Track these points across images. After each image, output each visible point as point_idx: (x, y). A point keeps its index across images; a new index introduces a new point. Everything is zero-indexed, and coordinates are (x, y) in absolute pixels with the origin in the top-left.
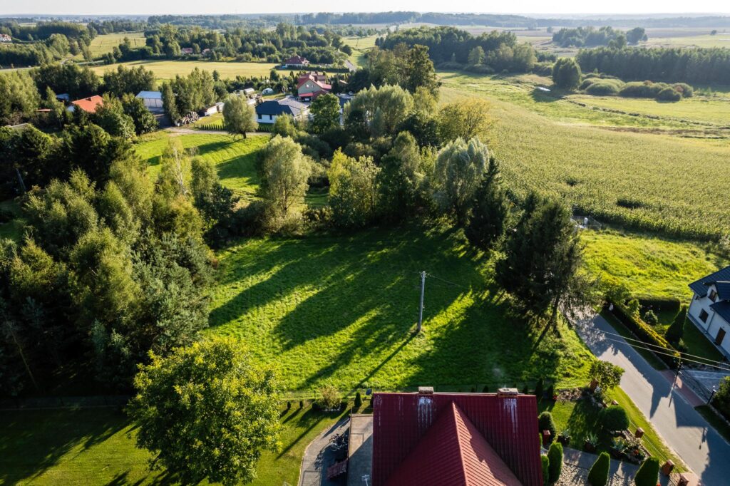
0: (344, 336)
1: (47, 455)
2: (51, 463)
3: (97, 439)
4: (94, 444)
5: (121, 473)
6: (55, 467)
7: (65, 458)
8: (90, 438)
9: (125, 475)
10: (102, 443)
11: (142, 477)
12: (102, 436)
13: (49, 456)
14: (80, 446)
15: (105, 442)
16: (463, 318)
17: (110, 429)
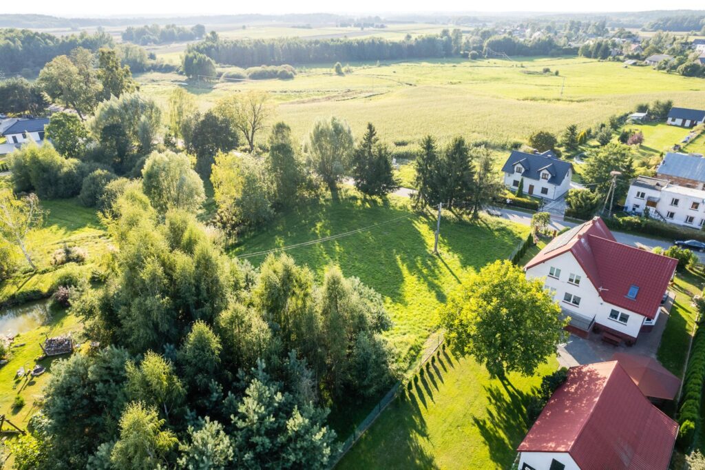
1: (415, 463)
2: (429, 461)
3: (420, 427)
4: (425, 431)
5: (473, 422)
8: (414, 431)
9: (475, 419)
11: (485, 411)
12: (418, 424)
13: (417, 461)
14: (421, 439)
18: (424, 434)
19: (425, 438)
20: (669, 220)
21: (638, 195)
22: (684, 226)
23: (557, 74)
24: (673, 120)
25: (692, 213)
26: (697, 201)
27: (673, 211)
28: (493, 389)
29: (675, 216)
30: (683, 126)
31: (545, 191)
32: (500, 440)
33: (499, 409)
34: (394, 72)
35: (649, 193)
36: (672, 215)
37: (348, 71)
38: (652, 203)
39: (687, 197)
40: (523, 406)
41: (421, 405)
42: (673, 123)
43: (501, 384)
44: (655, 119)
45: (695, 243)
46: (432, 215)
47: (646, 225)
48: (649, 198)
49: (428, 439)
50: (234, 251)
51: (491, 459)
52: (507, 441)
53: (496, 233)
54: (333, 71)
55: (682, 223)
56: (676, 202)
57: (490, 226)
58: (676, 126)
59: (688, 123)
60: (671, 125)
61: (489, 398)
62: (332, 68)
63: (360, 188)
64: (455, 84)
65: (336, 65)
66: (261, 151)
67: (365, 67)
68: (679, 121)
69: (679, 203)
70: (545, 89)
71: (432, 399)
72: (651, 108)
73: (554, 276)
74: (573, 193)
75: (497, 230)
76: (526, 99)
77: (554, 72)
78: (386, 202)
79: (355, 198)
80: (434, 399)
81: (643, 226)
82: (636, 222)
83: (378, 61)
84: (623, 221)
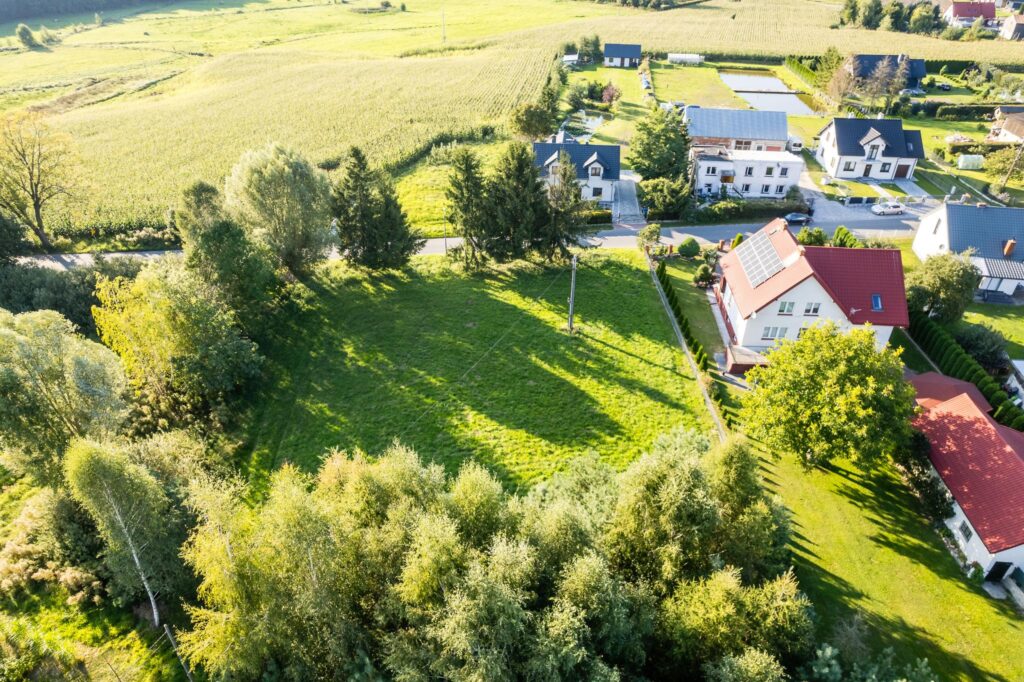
0: (587, 385)
1: (895, 638)
2: (902, 626)
3: (844, 588)
4: (853, 589)
5: (874, 543)
6: (904, 618)
7: (888, 614)
8: (846, 598)
9: (872, 538)
10: (846, 579)
11: (867, 521)
12: (837, 585)
13: (895, 635)
14: (862, 603)
15: (845, 577)
16: (543, 302)
17: (823, 579)
18: (859, 595)
19: (864, 598)
20: (745, 195)
21: (708, 172)
22: (762, 198)
23: (403, 8)
24: (611, 61)
25: (768, 181)
26: (771, 166)
27: (748, 183)
28: (843, 489)
29: (751, 188)
30: (622, 66)
31: (597, 192)
32: (918, 548)
33: (872, 509)
34: (146, 34)
35: (720, 166)
36: (747, 188)
37: (50, 40)
38: (726, 178)
39: (761, 163)
40: (887, 493)
41: (812, 559)
42: (612, 64)
43: (840, 477)
44: (588, 61)
45: (797, 216)
46: (501, 273)
47: (744, 207)
48: (723, 172)
49: (868, 597)
50: (253, 463)
51: (941, 578)
52: (925, 546)
53: (606, 273)
54: (15, 40)
55: (758, 194)
56: (749, 172)
57: (590, 264)
58: (615, 67)
59: (627, 62)
60: (610, 67)
61: (851, 502)
62: (14, 34)
63: (354, 261)
64: (272, 43)
65: (18, 30)
66: (69, 241)
67: (78, 28)
68: (617, 61)
69: (754, 172)
70: (412, 35)
71: (809, 542)
72: (578, 46)
73: (785, 312)
74: (650, 188)
75: (603, 268)
76: (408, 55)
77: (399, 6)
78: (409, 272)
79: (353, 282)
80: (811, 540)
81: (741, 210)
82: (733, 208)
83: (96, 15)
84: (720, 209)
